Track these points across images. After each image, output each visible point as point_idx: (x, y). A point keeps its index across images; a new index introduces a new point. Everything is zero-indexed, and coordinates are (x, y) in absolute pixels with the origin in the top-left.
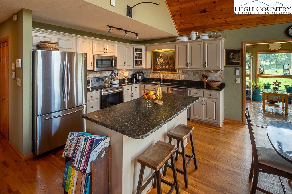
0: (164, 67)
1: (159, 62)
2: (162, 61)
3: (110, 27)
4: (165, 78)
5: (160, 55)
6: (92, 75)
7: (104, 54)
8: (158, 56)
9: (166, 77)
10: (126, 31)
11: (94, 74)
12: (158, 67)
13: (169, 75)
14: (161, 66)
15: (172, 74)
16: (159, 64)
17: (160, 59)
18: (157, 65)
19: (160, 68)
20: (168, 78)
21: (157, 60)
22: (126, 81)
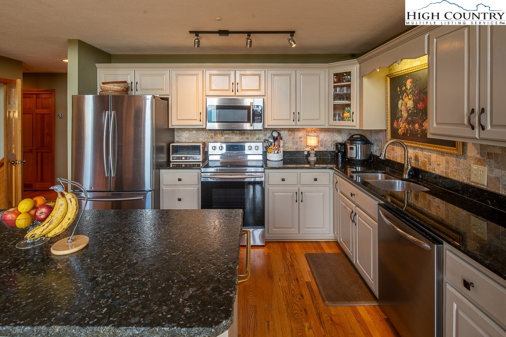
0: (417, 125)
1: (403, 108)
2: (410, 104)
3: (197, 33)
4: (420, 166)
5: (406, 86)
6: (223, 138)
7: (233, 94)
8: (401, 88)
9: (424, 164)
10: (249, 33)
11: (227, 136)
12: (402, 126)
13: (434, 156)
14: (409, 124)
15: (443, 154)
16: (405, 115)
17: (406, 99)
18: (398, 118)
19: (407, 130)
20: (429, 169)
21: (400, 102)
22: (312, 158)
